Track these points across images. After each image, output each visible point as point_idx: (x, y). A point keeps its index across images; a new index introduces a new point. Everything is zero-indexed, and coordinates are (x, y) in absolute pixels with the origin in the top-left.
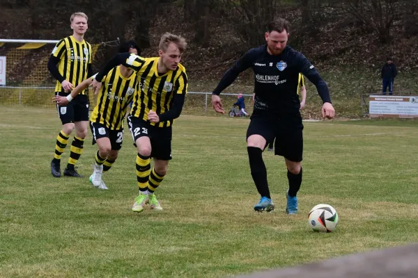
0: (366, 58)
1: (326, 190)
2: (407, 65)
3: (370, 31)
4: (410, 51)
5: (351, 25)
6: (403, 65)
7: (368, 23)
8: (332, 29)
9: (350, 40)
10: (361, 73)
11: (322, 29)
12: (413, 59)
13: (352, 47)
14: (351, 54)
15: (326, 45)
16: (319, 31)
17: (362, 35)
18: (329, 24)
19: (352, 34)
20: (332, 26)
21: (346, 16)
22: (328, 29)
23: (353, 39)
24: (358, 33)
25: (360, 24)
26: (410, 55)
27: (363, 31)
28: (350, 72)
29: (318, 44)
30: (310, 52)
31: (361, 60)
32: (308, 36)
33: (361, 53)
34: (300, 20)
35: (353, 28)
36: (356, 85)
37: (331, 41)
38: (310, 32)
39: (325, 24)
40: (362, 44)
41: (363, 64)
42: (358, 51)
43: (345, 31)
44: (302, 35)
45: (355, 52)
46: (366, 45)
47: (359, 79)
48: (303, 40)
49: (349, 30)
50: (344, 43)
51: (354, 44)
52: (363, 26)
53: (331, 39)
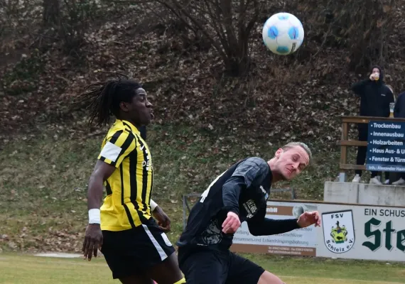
0: (193, 110)
2: (288, 130)
3: (203, 45)
4: (295, 97)
5: (160, 29)
6: (278, 128)
7: (199, 26)
8: (113, 38)
9: (157, 65)
10: (182, 145)
11: (90, 37)
12: (302, 115)
13: (161, 81)
14: (158, 99)
15: (100, 76)
16: (81, 42)
17: (185, 54)
18: (108, 26)
19: (162, 51)
20: (115, 31)
21: (148, 7)
22: (105, 37)
23: (163, 63)
24: (175, 49)
25: (179, 27)
26: (294, 107)
27: (186, 45)
28: (156, 142)
29: (82, 74)
30: (62, 91)
31: (182, 114)
32: (57, 52)
33: (181, 97)
34: (38, 13)
35: (164, 36)
36: (170, 172)
37: (111, 65)
38: (63, 42)
39: (99, 25)
40: (185, 75)
41: (188, 124)
42: (175, 92)
43: (146, 44)
44: (44, 50)
45: (167, 93)
46: (193, 77)
47: (176, 158)
48: (46, 62)
49: (154, 41)
50: (143, 72)
51: (165, 76)
52: (186, 32)
53: (112, 61)
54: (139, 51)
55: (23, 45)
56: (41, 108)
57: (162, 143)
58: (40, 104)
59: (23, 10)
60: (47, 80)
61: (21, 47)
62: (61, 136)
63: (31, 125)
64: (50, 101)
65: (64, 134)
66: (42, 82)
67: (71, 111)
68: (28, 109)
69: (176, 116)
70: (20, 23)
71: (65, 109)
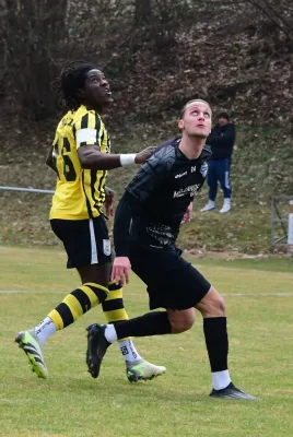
0: (283, 112)
1: (179, 428)
5: (251, 30)
7: (290, 27)
8: (204, 39)
9: (248, 67)
10: (271, 147)
11: (181, 37)
13: (251, 83)
14: (248, 100)
15: (190, 76)
16: (172, 42)
17: (276, 56)
18: (199, 26)
19: (253, 52)
20: (206, 31)
21: (239, 8)
22: (196, 37)
23: (254, 64)
24: (267, 50)
25: (271, 28)
27: (277, 47)
28: (245, 143)
29: (173, 73)
30: (151, 91)
31: (272, 115)
32: (148, 52)
33: (272, 99)
34: (129, 12)
35: (255, 38)
36: (259, 174)
37: (201, 66)
38: (153, 42)
39: (190, 25)
40: (276, 77)
41: (277, 125)
42: (266, 93)
43: (237, 45)
44: (135, 50)
45: (257, 94)
46: (284, 79)
47: (265, 160)
48: (136, 61)
49: (245, 43)
50: (234, 73)
51: (256, 76)
52: (277, 34)
53: (203, 62)
54: (230, 52)
55: (114, 44)
56: (131, 107)
57: (251, 145)
58: (130, 103)
59: (114, 10)
60: (137, 79)
61: (112, 46)
62: (149, 135)
63: (121, 124)
64: (140, 100)
65: (154, 133)
66: (132, 81)
67: (160, 111)
68: (118, 108)
69: (266, 117)
70: (111, 22)
71: (155, 109)
